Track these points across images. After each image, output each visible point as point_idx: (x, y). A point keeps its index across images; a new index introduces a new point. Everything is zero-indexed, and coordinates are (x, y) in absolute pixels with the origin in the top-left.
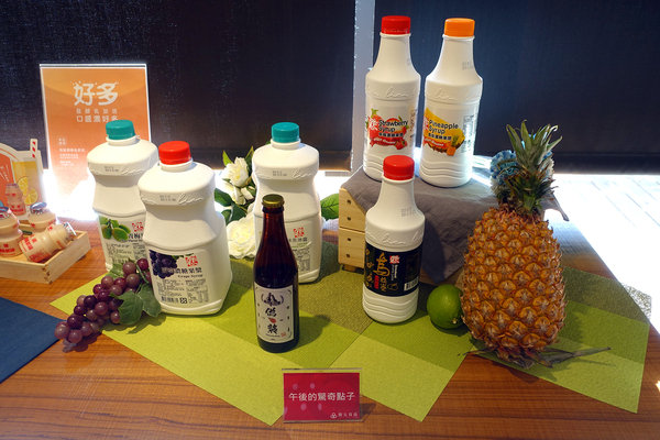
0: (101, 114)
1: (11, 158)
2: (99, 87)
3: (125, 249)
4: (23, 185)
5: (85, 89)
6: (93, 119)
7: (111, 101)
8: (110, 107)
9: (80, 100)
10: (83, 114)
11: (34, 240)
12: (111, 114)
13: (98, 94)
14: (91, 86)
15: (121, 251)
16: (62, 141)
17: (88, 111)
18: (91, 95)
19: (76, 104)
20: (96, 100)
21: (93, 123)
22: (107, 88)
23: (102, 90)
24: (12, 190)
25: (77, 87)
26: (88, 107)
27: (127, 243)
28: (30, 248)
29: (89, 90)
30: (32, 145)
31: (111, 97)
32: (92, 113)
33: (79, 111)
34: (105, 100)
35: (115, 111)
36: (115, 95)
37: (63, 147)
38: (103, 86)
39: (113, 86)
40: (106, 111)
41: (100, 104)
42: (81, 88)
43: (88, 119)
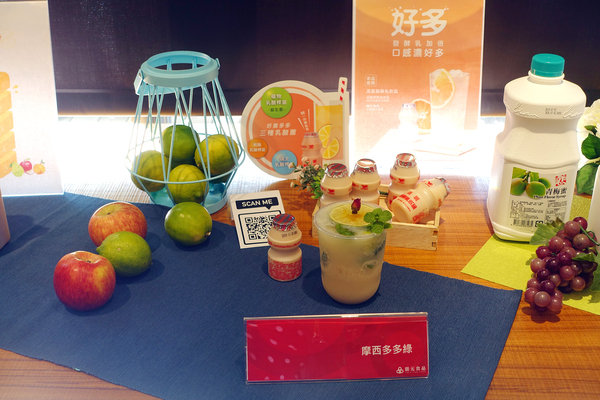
0: (424, 47)
1: (315, 101)
2: (423, 14)
3: (536, 207)
4: (324, 135)
5: (407, 16)
6: (412, 53)
7: (437, 31)
8: (435, 38)
9: (398, 29)
10: (401, 47)
11: (417, 198)
12: (435, 47)
13: (422, 22)
14: (414, 12)
15: (529, 210)
16: (371, 80)
17: (407, 43)
18: (412, 23)
19: (393, 34)
20: (419, 29)
21: (412, 58)
22: (435, 15)
23: (427, 18)
24: (311, 140)
25: (397, 14)
26: (408, 38)
27: (540, 201)
28: (414, 207)
29: (411, 17)
30: (341, 85)
31: (438, 26)
32: (413, 47)
33: (396, 43)
34: (430, 30)
35: (441, 43)
36: (444, 23)
37: (372, 87)
38: (429, 13)
39: (441, 12)
40: (429, 43)
41: (424, 34)
42: (402, 16)
43: (407, 53)
